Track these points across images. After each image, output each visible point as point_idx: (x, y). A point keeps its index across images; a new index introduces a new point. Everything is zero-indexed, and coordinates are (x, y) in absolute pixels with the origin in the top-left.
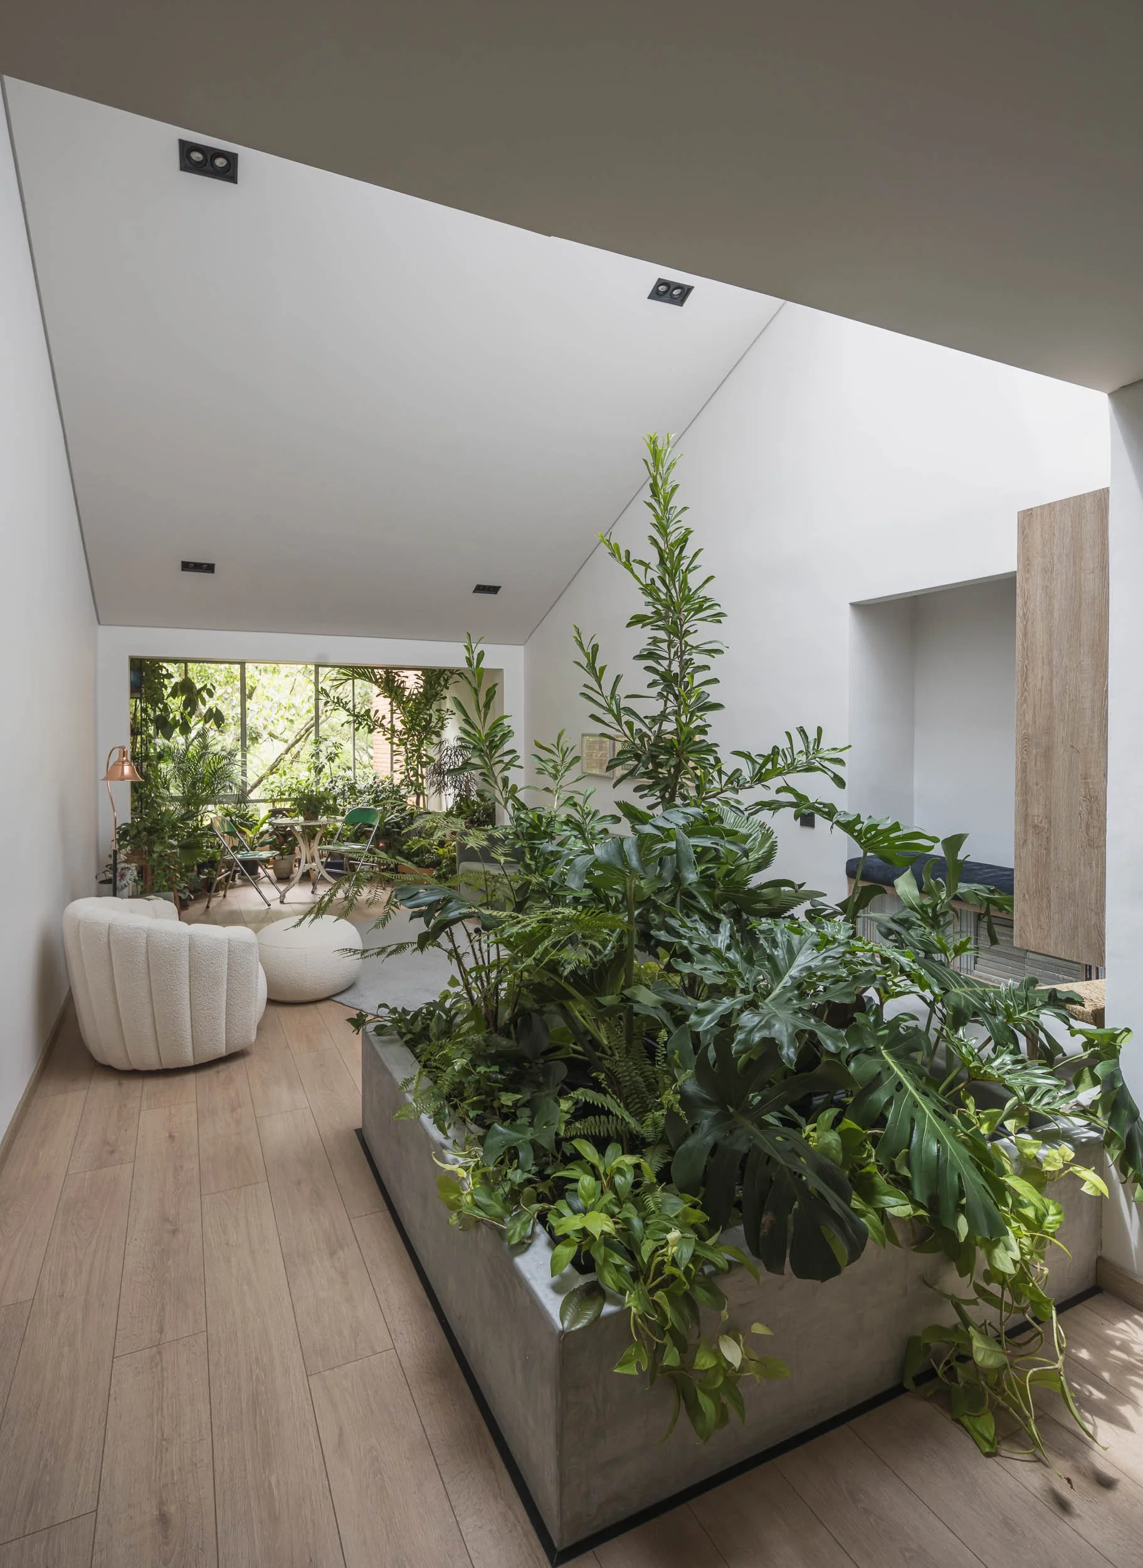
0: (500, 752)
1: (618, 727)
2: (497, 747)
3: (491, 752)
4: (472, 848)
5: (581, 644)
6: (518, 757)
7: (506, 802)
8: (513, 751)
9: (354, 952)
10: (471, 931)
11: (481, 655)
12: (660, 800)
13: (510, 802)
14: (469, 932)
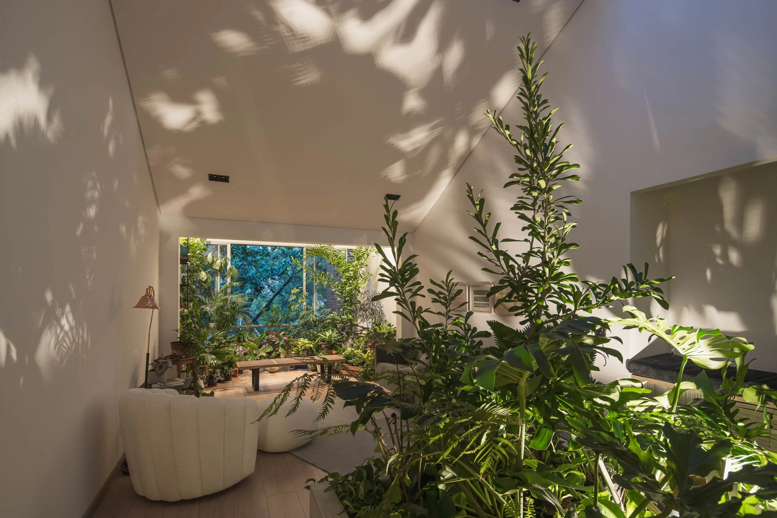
0: (410, 283)
1: (498, 263)
2: (407, 280)
3: (403, 283)
4: (390, 354)
5: (472, 199)
6: (423, 287)
7: (415, 320)
8: (419, 283)
9: (304, 432)
10: (389, 416)
11: (395, 213)
12: (528, 318)
13: (417, 320)
14: (387, 417)
